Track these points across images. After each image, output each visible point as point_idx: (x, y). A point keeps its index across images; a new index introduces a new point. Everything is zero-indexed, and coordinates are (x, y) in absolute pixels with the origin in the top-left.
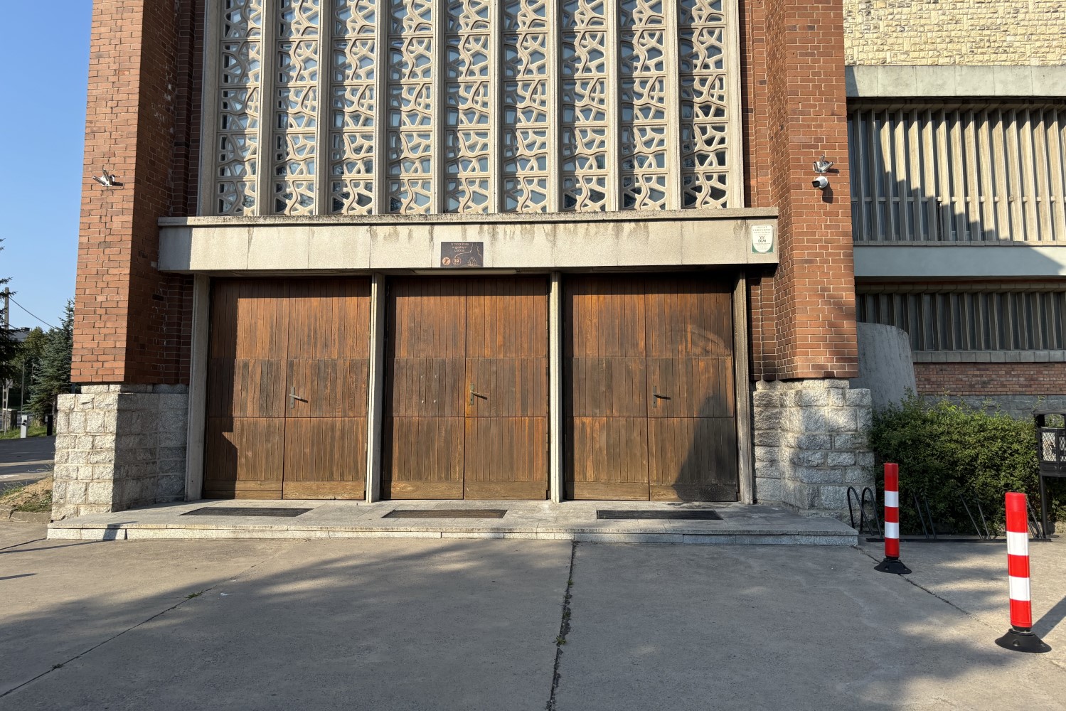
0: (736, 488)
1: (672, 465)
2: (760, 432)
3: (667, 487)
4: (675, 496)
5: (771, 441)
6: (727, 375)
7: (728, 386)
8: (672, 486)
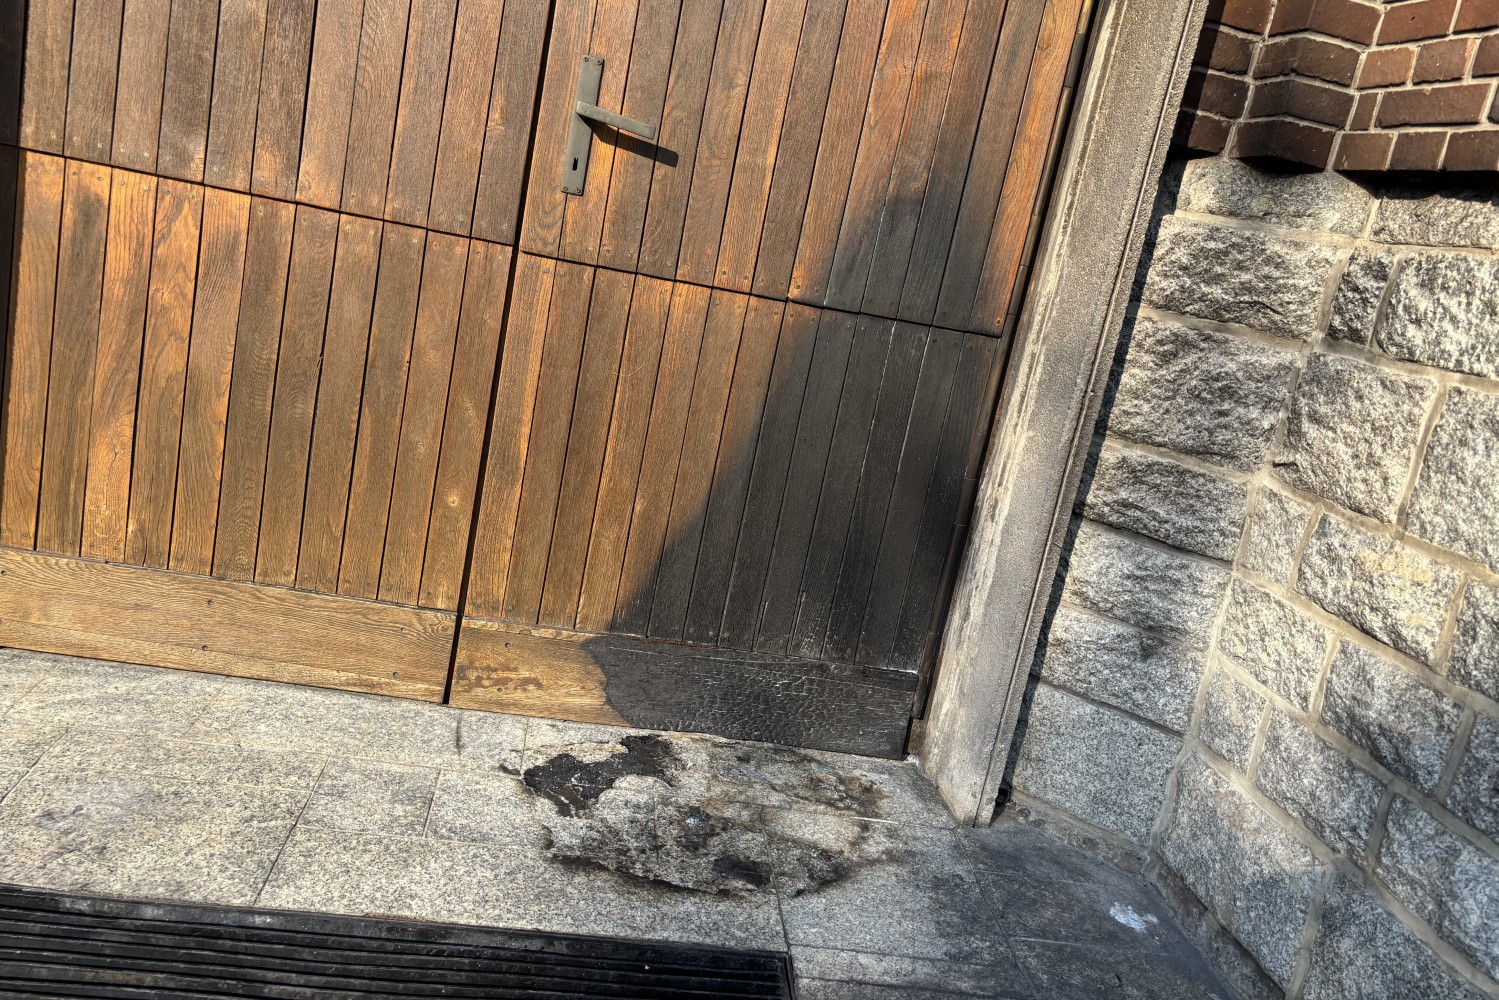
0: (914, 698)
1: (609, 539)
2: (1136, 454)
3: (554, 648)
4: (592, 700)
5: (1186, 521)
6: (1038, 85)
7: (1023, 151)
8: (586, 644)
